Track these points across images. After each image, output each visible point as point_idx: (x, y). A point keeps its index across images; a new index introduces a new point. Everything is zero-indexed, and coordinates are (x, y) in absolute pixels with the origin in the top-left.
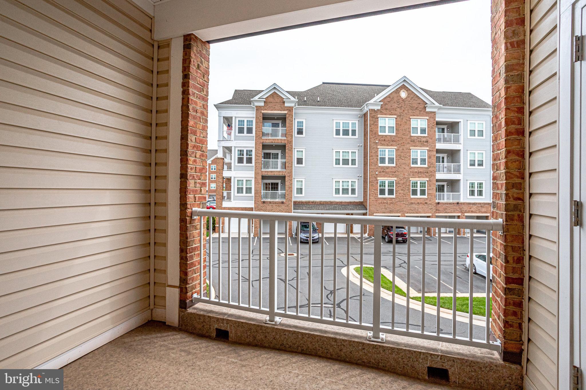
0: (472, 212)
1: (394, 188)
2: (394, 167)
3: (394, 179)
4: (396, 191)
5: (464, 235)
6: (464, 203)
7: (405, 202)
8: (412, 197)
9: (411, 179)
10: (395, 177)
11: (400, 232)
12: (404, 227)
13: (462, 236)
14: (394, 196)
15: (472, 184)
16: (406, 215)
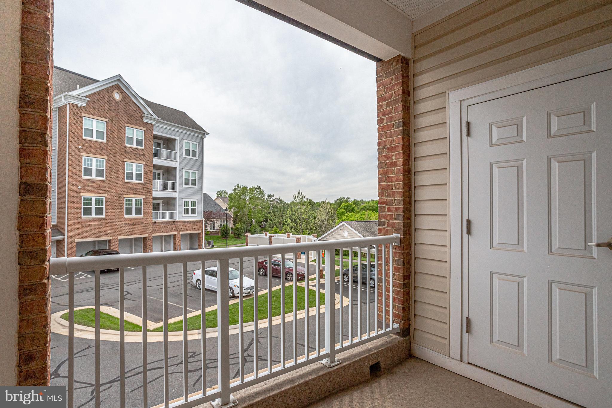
0: (187, 230)
1: (104, 207)
2: (104, 181)
3: (103, 196)
4: (106, 210)
6: (179, 222)
7: (117, 223)
8: (126, 216)
9: (124, 196)
10: (105, 193)
14: (103, 216)
15: (187, 203)
16: (119, 238)
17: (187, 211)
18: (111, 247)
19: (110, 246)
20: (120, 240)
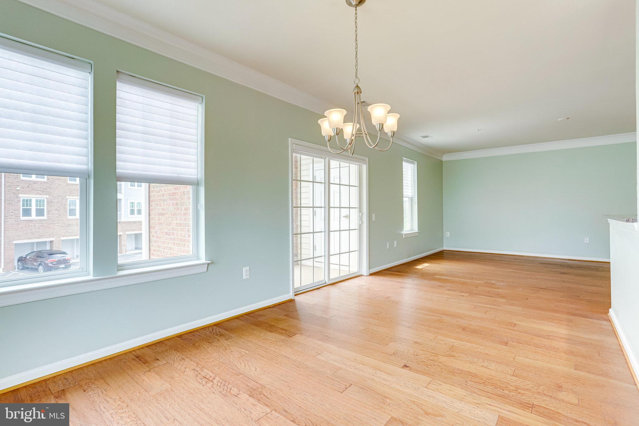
0: (133, 230)
1: (45, 208)
2: (45, 182)
3: (44, 197)
4: (48, 211)
5: (126, 253)
6: (125, 222)
7: (60, 224)
8: (70, 217)
9: (68, 197)
10: (46, 194)
11: (62, 258)
12: (66, 251)
13: (124, 254)
14: (45, 217)
15: (132, 204)
16: (62, 238)
17: (132, 212)
18: (53, 247)
19: (51, 247)
20: (63, 240)
